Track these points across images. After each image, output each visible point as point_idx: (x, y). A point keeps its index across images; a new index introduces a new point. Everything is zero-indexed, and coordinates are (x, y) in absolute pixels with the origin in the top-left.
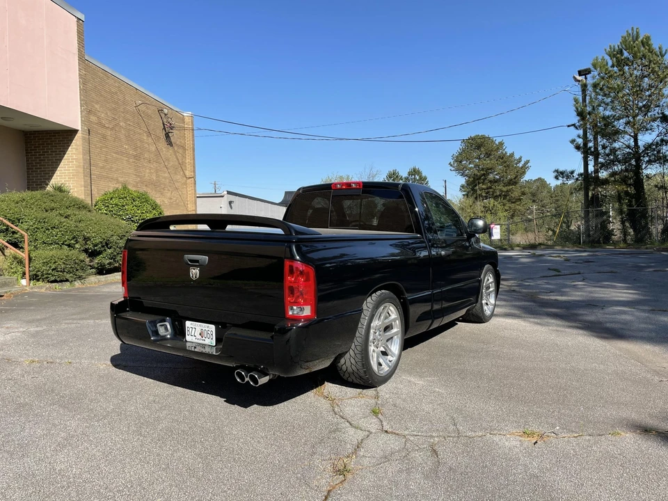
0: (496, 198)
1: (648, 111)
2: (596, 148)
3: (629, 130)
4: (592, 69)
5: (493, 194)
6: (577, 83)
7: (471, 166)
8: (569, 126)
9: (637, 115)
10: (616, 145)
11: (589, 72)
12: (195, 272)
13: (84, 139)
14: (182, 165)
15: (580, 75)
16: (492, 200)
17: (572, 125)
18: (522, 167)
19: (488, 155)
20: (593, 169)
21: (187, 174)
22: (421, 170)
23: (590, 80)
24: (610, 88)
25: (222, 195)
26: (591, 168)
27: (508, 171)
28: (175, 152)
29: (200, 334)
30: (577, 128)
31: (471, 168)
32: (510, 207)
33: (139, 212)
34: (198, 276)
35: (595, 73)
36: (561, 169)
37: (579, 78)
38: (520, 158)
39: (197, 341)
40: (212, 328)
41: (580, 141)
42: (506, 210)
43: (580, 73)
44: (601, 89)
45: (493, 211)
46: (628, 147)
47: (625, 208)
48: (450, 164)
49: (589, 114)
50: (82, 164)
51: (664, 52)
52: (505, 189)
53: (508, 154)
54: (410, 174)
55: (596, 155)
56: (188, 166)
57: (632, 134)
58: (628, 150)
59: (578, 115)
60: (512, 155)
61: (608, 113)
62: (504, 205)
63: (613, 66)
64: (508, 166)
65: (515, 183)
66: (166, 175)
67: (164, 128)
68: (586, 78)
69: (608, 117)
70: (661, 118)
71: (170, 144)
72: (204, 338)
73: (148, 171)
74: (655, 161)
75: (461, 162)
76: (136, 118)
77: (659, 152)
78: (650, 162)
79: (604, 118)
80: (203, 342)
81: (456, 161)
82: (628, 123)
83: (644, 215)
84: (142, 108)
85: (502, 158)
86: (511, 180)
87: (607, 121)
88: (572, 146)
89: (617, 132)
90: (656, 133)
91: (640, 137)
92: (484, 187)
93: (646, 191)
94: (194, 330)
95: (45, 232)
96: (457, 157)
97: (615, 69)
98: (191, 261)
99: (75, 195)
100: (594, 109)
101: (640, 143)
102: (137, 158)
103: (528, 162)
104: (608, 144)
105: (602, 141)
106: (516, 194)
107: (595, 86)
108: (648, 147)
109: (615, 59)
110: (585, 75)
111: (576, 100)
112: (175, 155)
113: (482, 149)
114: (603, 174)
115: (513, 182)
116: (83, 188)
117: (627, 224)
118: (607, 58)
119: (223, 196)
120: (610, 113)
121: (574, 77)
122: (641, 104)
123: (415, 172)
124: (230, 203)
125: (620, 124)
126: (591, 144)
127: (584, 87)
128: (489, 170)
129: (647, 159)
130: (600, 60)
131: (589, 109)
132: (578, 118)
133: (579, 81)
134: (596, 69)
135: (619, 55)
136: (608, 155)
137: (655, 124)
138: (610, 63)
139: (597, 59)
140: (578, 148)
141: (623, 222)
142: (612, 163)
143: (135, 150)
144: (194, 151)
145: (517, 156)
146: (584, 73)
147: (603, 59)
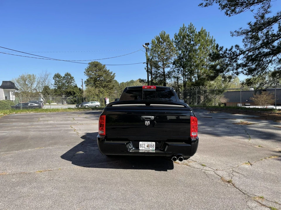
0: (104, 87)
5: (102, 86)
6: (144, 48)
7: (93, 74)
9: (164, 61)
10: (159, 71)
11: (149, 44)
12: (147, 123)
16: (102, 89)
18: (113, 76)
19: (100, 70)
22: (71, 74)
23: (150, 47)
27: (108, 77)
29: (147, 146)
30: (146, 64)
31: (93, 75)
32: (109, 91)
34: (149, 124)
37: (145, 46)
38: (112, 72)
39: (145, 149)
40: (154, 143)
42: (107, 92)
44: (154, 51)
45: (102, 93)
46: (162, 72)
48: (84, 72)
52: (107, 84)
53: (107, 70)
54: (66, 75)
59: (147, 59)
60: (109, 71)
62: (107, 90)
64: (107, 75)
65: (111, 82)
68: (148, 46)
72: (149, 148)
75: (89, 72)
80: (149, 149)
81: (87, 71)
85: (105, 72)
86: (109, 81)
89: (159, 67)
90: (170, 68)
91: (165, 69)
92: (99, 83)
94: (144, 145)
96: (87, 70)
98: (146, 118)
101: (165, 71)
103: (114, 74)
106: (111, 86)
107: (152, 49)
108: (168, 72)
111: (146, 54)
113: (97, 67)
115: (110, 81)
118: (156, 40)
121: (143, 45)
123: (68, 75)
127: (147, 49)
128: (100, 76)
138: (157, 42)
145: (110, 71)
146: (147, 44)
147: (154, 40)
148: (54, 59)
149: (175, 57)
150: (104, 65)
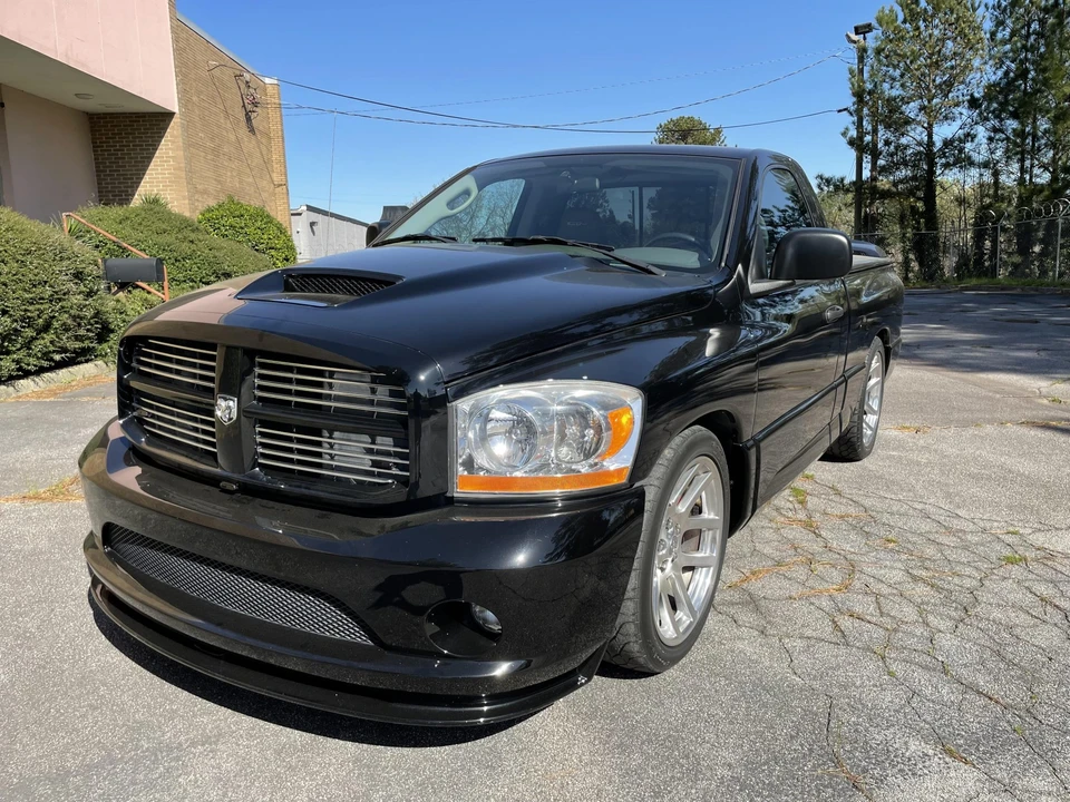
1: (949, 91)
2: (875, 145)
3: (922, 118)
4: (876, 25)
6: (851, 45)
8: (839, 111)
9: (934, 96)
10: (904, 141)
11: (870, 30)
13: (182, 126)
14: (267, 162)
15: (857, 33)
17: (845, 110)
20: (869, 174)
21: (275, 179)
23: (871, 41)
24: (899, 55)
25: (299, 211)
26: (866, 174)
28: (259, 142)
30: (851, 114)
33: (266, 236)
35: (878, 32)
36: (826, 175)
37: (855, 37)
41: (853, 133)
43: (857, 31)
44: (887, 57)
46: (919, 144)
47: (909, 233)
49: (870, 93)
50: (182, 165)
51: (976, 5)
55: (875, 155)
56: (275, 166)
57: (926, 125)
58: (918, 148)
59: (854, 95)
61: (894, 93)
63: (905, 22)
66: (251, 180)
67: (244, 106)
68: (865, 39)
69: (895, 99)
70: (969, 101)
71: (252, 130)
73: (229, 174)
74: (954, 164)
76: (210, 89)
77: (961, 150)
78: (947, 166)
79: (890, 100)
82: (923, 108)
83: (935, 242)
84: (217, 72)
87: (893, 105)
88: (844, 141)
89: (908, 122)
90: (959, 123)
91: (936, 129)
93: (938, 207)
95: (173, 264)
97: (908, 25)
99: (176, 210)
100: (875, 86)
101: (935, 138)
102: (216, 151)
104: (893, 138)
105: (883, 134)
107: (878, 51)
108: (947, 143)
109: (907, 11)
110: (864, 33)
111: (851, 72)
112: (259, 148)
114: (884, 183)
116: (187, 202)
117: (912, 256)
118: (898, 9)
119: (300, 214)
120: (898, 93)
121: (848, 36)
122: (938, 81)
124: (312, 224)
125: (911, 109)
126: (868, 138)
127: (862, 52)
129: (943, 160)
130: (887, 12)
131: (869, 86)
132: (855, 99)
133: (854, 42)
134: (881, 26)
135: (914, 6)
136: (892, 155)
137: (956, 111)
138: (901, 17)
139: (883, 11)
140: (851, 143)
141: (905, 252)
142: (897, 166)
143: (212, 140)
144: (283, 141)
146: (862, 30)
147: (892, 11)
148: (508, 126)
149: (983, 74)
150: (718, 131)
